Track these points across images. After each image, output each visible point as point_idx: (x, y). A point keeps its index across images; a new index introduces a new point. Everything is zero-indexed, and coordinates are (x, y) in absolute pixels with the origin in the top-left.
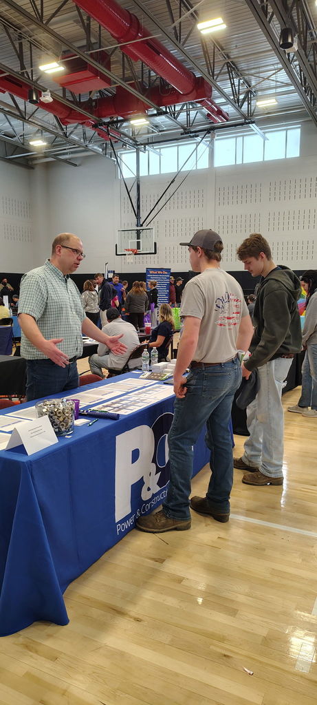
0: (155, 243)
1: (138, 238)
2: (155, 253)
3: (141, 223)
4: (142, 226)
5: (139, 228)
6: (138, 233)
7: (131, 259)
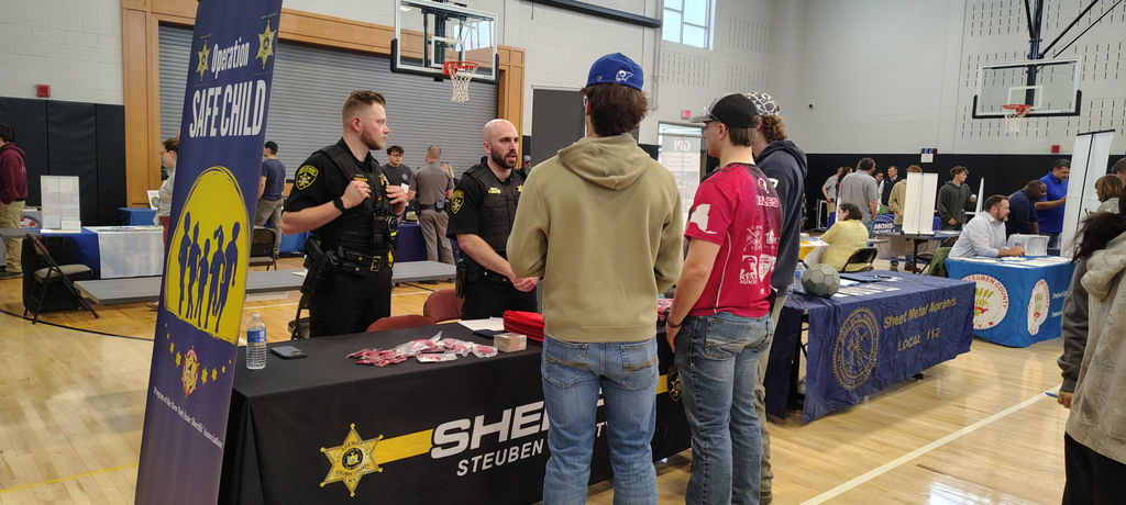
0: (1079, 93)
1: (1031, 81)
2: (1077, 113)
3: (1041, 51)
4: (1042, 56)
5: (1035, 62)
6: (1032, 72)
7: (1015, 125)
